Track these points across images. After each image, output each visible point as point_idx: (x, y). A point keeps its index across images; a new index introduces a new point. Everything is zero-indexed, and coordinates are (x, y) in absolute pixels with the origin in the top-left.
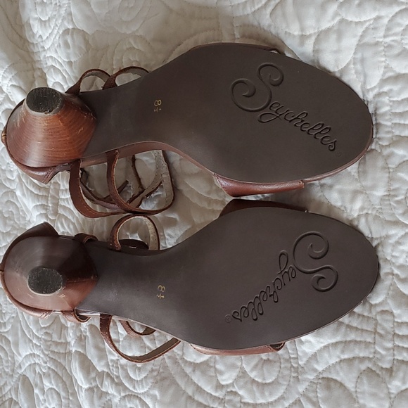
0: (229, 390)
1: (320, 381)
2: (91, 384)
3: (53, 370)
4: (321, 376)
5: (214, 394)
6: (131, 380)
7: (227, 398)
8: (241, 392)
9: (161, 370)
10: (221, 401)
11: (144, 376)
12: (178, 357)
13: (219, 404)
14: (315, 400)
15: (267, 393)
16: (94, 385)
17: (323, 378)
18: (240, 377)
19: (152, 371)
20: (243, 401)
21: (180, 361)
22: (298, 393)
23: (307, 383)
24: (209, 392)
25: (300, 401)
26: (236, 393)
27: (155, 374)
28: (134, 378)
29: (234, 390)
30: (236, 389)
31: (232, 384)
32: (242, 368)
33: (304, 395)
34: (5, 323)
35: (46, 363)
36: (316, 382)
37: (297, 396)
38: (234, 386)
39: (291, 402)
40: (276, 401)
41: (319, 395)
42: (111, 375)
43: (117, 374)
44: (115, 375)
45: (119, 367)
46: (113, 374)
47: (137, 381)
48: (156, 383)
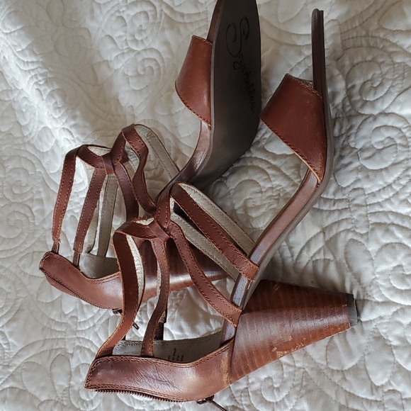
0: (386, 390)
5: (370, 398)
7: (386, 398)
8: (399, 389)
9: (304, 383)
10: (380, 404)
11: (285, 394)
12: (322, 367)
13: (378, 406)
18: (396, 372)
19: (294, 386)
20: (404, 397)
21: (325, 371)
24: (364, 397)
26: (394, 391)
27: (298, 388)
28: (272, 400)
29: (391, 388)
30: (394, 386)
31: (389, 383)
32: (395, 363)
34: (92, 400)
38: (391, 384)
42: (238, 406)
43: (247, 403)
44: (245, 405)
45: (250, 394)
46: (242, 405)
47: (277, 403)
48: (301, 397)
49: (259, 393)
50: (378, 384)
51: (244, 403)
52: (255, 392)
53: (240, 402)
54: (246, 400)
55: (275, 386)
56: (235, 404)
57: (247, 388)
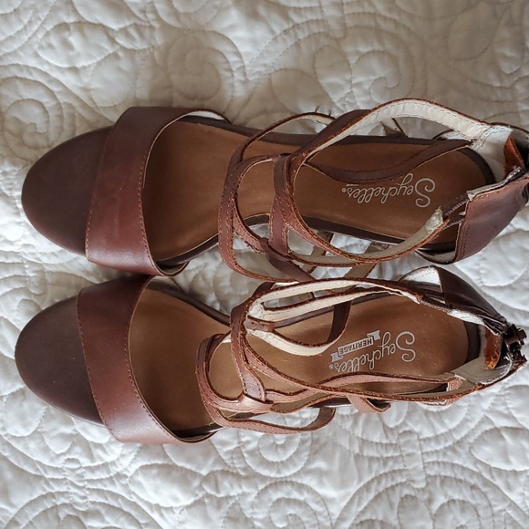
0: (401, 431)
1: (508, 392)
2: (197, 495)
3: (100, 504)
4: (507, 386)
5: (384, 442)
6: (270, 465)
7: (402, 441)
8: (417, 429)
10: (395, 446)
11: (292, 451)
13: (394, 450)
14: (506, 412)
15: (447, 421)
16: (201, 495)
17: (510, 388)
19: (303, 442)
20: (421, 437)
22: (483, 410)
23: (493, 398)
25: (487, 418)
26: (410, 432)
27: (309, 444)
28: (275, 460)
29: (407, 429)
30: (410, 426)
31: (404, 423)
33: (491, 411)
35: (85, 498)
36: (502, 393)
37: (483, 414)
38: (406, 425)
39: (477, 421)
40: (458, 426)
41: (509, 406)
42: (231, 470)
43: (242, 466)
44: (240, 468)
45: (245, 455)
46: (235, 468)
47: (282, 462)
48: (315, 453)
49: (257, 453)
50: (392, 425)
51: (238, 466)
52: (251, 453)
53: (231, 465)
54: (240, 463)
55: (279, 443)
56: (226, 469)
57: (239, 447)
